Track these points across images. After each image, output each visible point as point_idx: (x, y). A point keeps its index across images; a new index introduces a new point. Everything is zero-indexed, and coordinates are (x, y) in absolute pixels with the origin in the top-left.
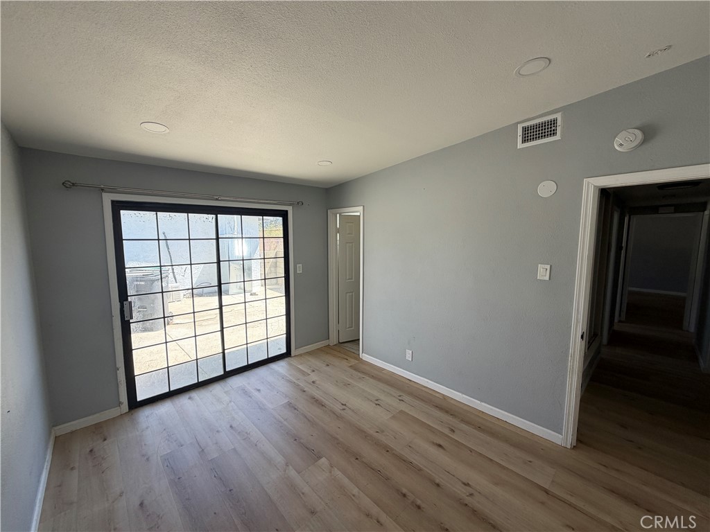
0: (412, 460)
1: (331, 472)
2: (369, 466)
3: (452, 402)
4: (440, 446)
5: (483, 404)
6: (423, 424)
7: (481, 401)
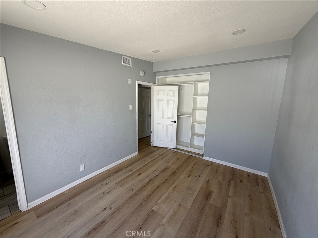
0: (148, 180)
1: (160, 204)
2: (154, 192)
3: (112, 169)
4: (139, 174)
5: (120, 161)
6: (127, 177)
7: (119, 160)
